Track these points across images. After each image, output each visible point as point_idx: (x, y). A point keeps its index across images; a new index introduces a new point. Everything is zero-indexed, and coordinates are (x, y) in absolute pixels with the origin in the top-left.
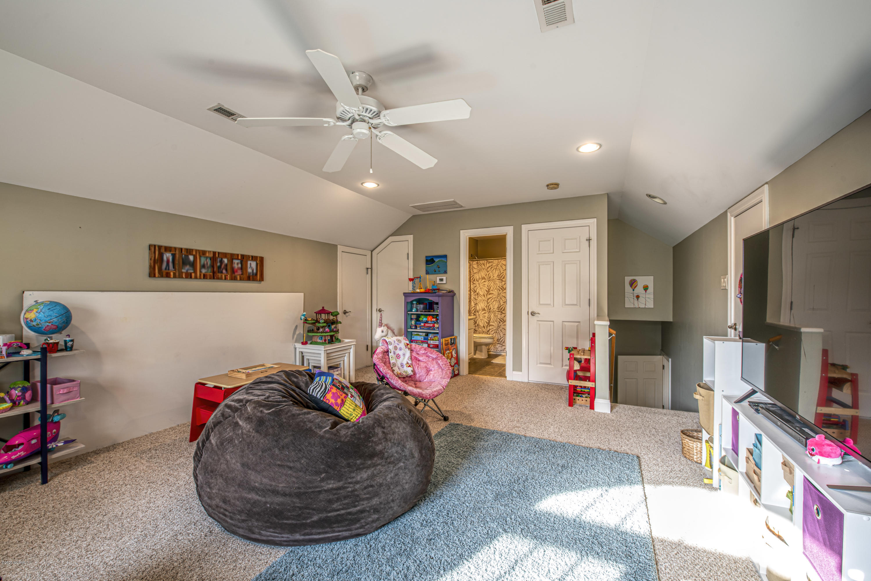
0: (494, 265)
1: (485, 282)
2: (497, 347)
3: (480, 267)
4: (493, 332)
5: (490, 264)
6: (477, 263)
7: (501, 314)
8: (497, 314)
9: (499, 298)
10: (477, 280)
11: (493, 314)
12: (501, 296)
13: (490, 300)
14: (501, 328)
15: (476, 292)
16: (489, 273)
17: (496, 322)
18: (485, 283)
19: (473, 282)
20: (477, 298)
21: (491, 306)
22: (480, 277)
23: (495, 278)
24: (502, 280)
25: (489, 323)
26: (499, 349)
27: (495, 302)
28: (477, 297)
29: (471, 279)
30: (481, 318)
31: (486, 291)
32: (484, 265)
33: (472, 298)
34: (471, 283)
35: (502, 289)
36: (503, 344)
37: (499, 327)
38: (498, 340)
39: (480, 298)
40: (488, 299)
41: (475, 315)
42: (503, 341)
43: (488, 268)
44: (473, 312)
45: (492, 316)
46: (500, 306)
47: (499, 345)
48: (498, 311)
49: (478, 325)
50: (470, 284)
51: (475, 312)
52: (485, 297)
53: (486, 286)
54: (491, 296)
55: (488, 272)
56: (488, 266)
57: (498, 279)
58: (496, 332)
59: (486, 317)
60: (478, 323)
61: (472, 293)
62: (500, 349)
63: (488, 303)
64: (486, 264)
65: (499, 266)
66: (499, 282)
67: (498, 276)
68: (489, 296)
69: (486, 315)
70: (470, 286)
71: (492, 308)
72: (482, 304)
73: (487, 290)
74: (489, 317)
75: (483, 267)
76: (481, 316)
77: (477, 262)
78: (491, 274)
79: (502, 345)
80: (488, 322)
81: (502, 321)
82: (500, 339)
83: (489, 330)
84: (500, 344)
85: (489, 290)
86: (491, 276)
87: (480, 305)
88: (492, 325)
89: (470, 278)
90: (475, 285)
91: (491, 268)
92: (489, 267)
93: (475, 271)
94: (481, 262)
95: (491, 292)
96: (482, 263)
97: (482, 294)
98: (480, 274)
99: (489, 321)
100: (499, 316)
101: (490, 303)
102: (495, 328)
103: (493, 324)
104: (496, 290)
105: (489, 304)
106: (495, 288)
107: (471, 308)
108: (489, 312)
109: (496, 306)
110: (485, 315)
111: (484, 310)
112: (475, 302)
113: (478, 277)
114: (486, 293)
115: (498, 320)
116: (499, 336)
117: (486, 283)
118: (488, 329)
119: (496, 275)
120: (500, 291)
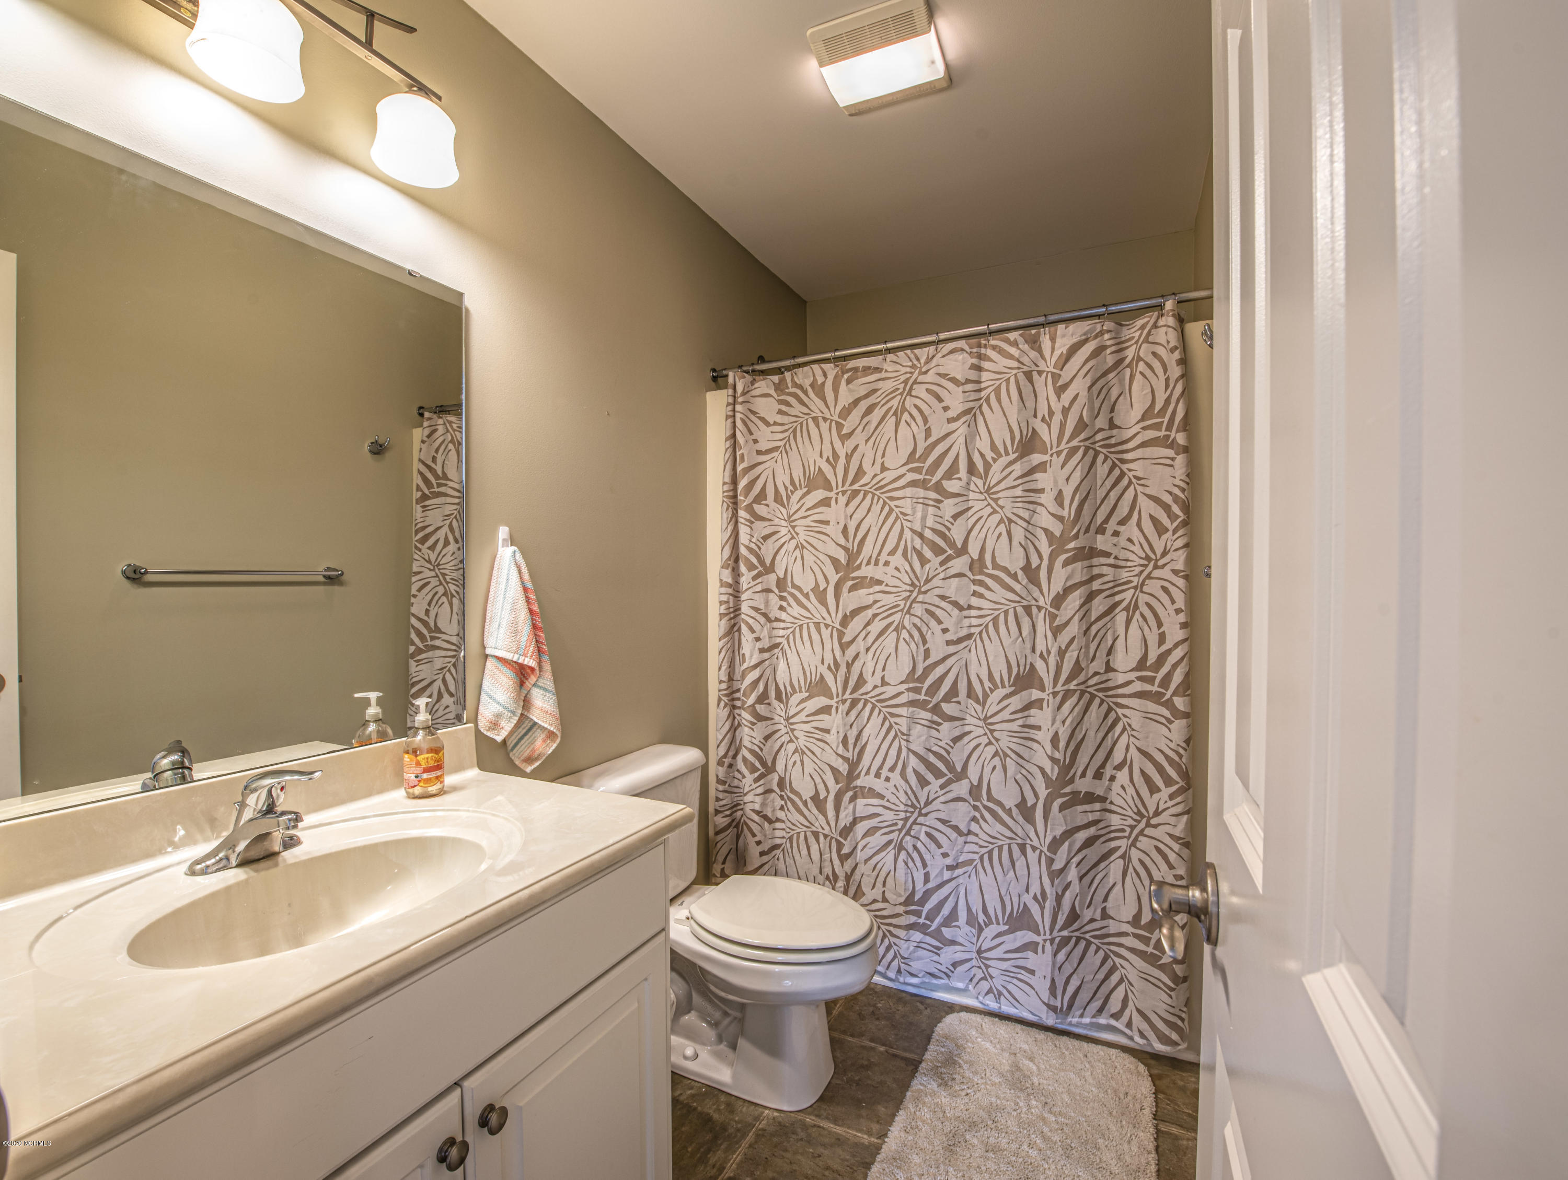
0: (887, 386)
1: (825, 502)
2: (905, 948)
3: (798, 409)
4: (878, 840)
5: (861, 386)
6: (780, 388)
7: (933, 725)
8: (903, 724)
9: (918, 609)
10: (778, 499)
11: (876, 720)
12: (931, 598)
13: (856, 624)
14: (930, 820)
15: (770, 569)
16: (850, 444)
17: (896, 777)
18: (825, 513)
19: (750, 509)
20: (775, 613)
21: (867, 663)
22: (798, 473)
23: (889, 476)
24: (938, 488)
25: (852, 775)
26: (916, 966)
27: (890, 640)
28: (774, 599)
29: (742, 484)
30: (802, 742)
31: (835, 561)
32: (819, 391)
33: (745, 608)
34: (742, 513)
35: (937, 550)
36: (947, 932)
37: (917, 809)
38: (909, 901)
39: (796, 610)
40: (845, 621)
41: (760, 718)
42: (946, 911)
43: (846, 412)
44: (751, 700)
45: (873, 729)
46: (928, 670)
47: (917, 936)
48: (912, 703)
49: (781, 783)
50: (735, 518)
51: (763, 698)
52: (823, 602)
53: (834, 530)
54: (863, 596)
55: (844, 438)
56: (845, 398)
57: (913, 484)
58: (900, 848)
59: (832, 738)
60: (780, 767)
61: (746, 578)
62: (922, 962)
63: (844, 647)
64: (836, 390)
65: (920, 391)
66: (916, 500)
67: (911, 457)
68: (850, 601)
69: (834, 721)
70: (735, 534)
71: (871, 681)
72: (806, 651)
73: (842, 556)
74: (854, 733)
75: (816, 403)
76: (801, 730)
77: (776, 378)
78: (866, 450)
79: (937, 935)
80: (844, 768)
81: (938, 774)
82: (927, 894)
83: (855, 821)
84: (923, 929)
85: (852, 556)
86: (866, 466)
87: (792, 656)
88: (872, 793)
89: (734, 481)
90: (762, 528)
91: (869, 410)
92: (856, 402)
93: (766, 437)
94: (804, 376)
95: (867, 571)
96: (807, 383)
97: (808, 586)
98: (794, 454)
99: (853, 765)
100: (919, 738)
101: (860, 645)
102: (889, 816)
103: (878, 785)
104: (897, 560)
105: (851, 652)
106: (889, 546)
107: (737, 676)
108: (854, 703)
109: (898, 670)
110: (825, 721)
111: (818, 687)
112: (764, 634)
113: (782, 479)
114: (834, 577)
115: (913, 762)
116: (919, 877)
117: (835, 513)
118: (845, 818)
119: (896, 459)
120: (923, 561)
